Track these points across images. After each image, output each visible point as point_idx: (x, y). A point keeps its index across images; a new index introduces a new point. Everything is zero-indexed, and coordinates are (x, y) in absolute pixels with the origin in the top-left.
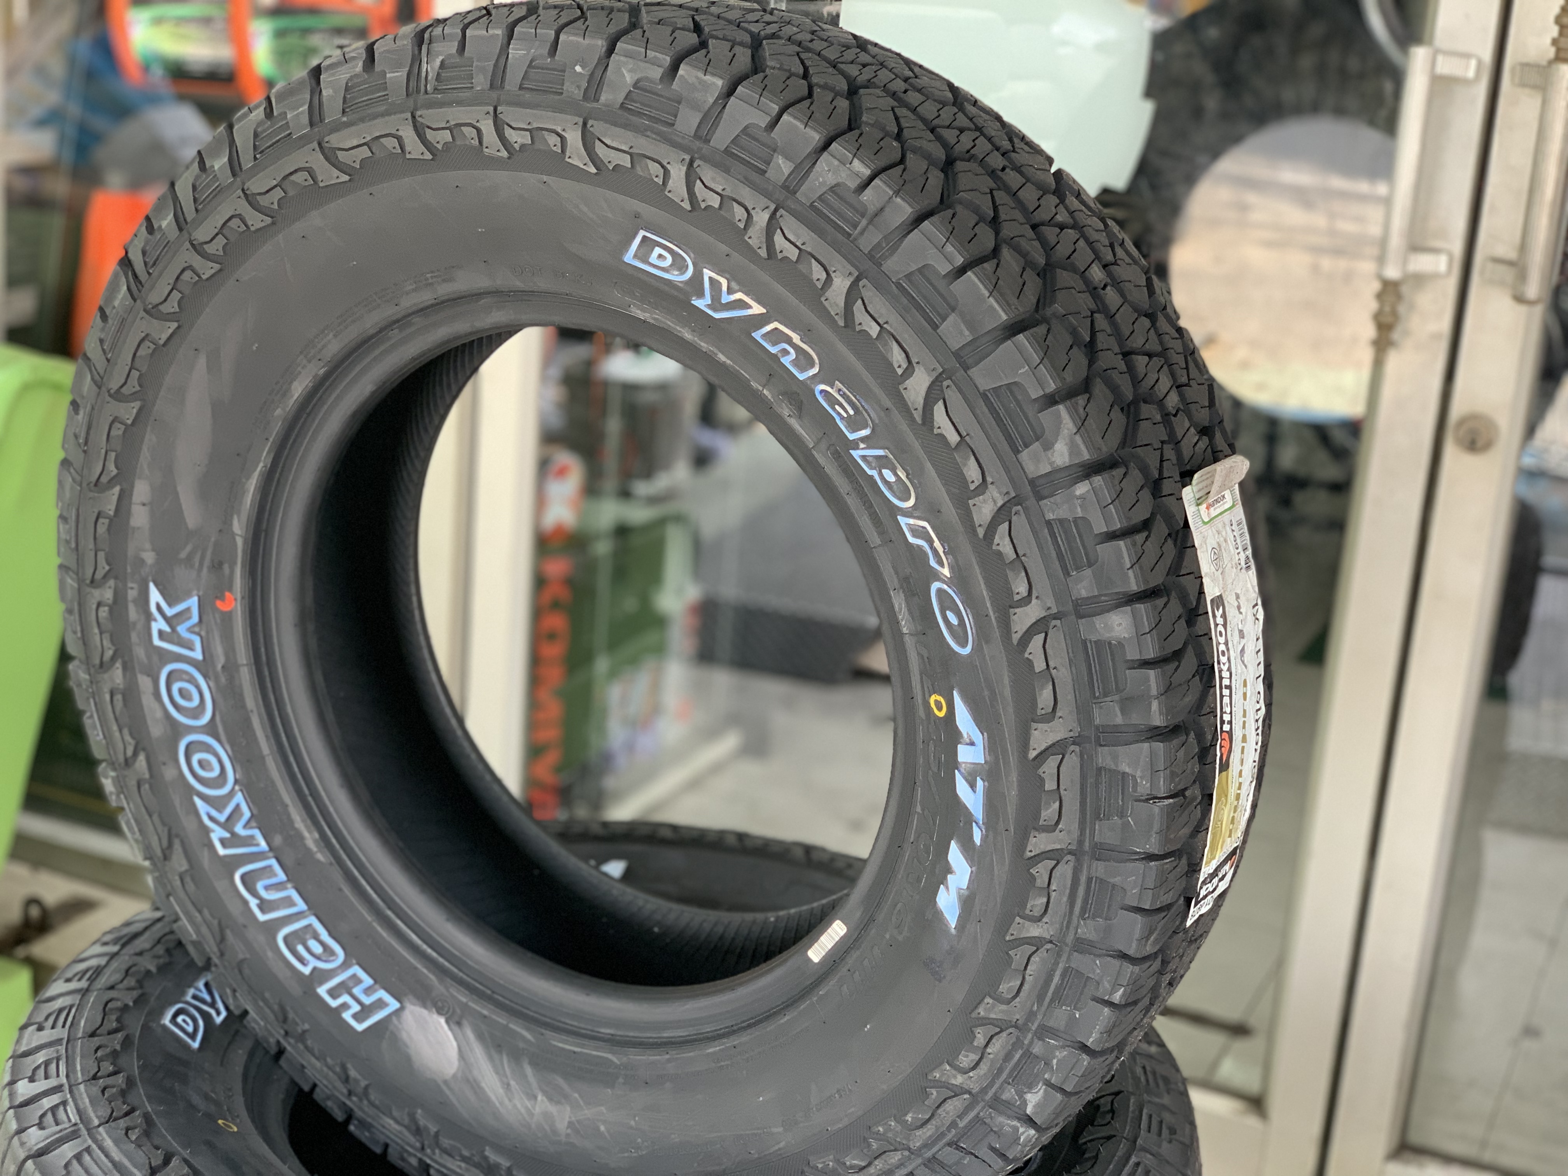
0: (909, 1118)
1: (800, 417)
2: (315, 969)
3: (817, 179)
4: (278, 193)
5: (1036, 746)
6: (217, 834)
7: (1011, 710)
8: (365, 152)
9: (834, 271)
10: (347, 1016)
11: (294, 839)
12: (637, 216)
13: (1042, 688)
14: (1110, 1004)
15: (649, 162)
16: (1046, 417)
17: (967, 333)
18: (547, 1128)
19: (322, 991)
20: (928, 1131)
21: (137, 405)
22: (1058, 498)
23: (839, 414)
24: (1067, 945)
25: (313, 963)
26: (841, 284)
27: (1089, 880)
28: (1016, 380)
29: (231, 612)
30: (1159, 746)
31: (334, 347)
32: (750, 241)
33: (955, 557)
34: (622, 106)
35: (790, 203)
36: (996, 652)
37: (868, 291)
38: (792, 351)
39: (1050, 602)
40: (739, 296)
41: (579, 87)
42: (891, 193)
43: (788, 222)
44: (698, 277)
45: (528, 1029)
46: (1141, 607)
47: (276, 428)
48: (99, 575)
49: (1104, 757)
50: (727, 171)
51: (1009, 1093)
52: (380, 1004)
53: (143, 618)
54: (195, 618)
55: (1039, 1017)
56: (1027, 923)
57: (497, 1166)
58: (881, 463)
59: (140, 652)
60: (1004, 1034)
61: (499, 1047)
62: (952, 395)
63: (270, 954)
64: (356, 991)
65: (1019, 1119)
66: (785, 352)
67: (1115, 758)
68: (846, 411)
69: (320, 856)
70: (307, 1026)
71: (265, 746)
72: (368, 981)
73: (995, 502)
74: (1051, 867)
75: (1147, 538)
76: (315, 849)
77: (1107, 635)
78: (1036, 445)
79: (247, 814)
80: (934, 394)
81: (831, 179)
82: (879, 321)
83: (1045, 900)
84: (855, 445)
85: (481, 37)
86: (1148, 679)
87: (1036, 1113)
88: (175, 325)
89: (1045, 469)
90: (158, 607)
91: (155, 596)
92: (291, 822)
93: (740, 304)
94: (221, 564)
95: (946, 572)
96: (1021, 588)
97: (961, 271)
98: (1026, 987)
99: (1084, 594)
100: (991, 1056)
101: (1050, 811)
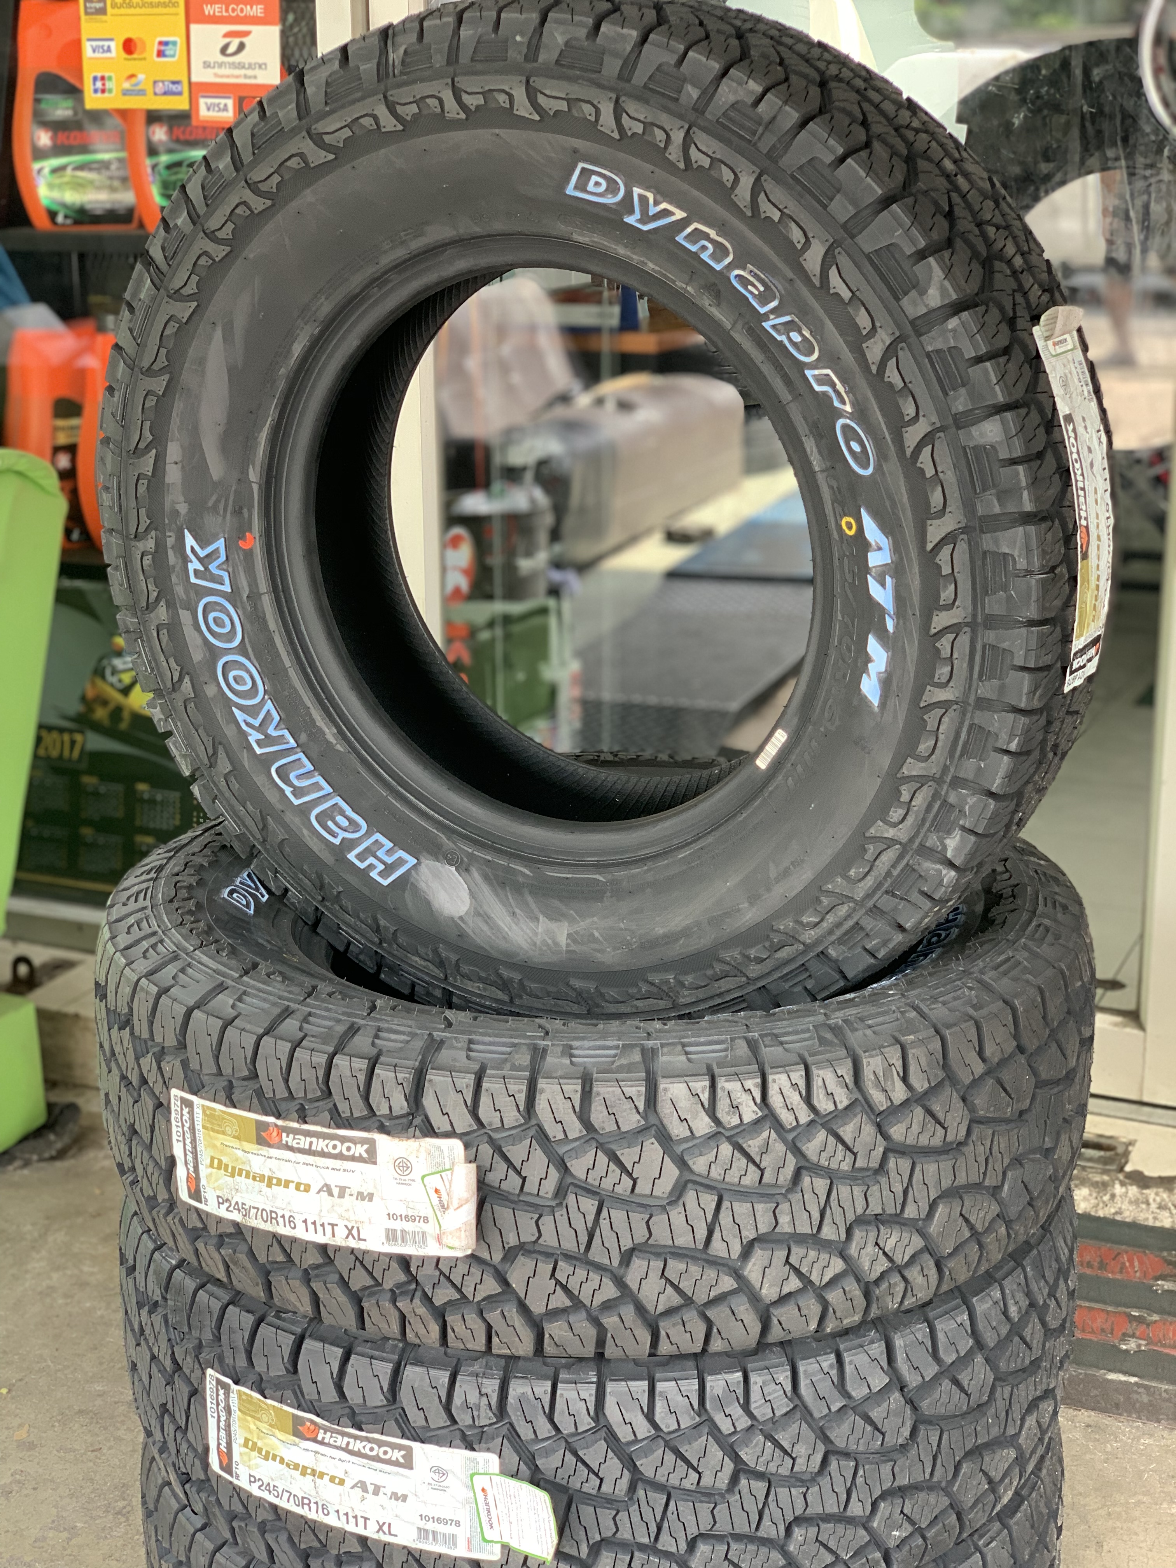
0: (852, 873)
1: (718, 305)
2: (343, 839)
3: (720, 100)
4: (276, 179)
5: (932, 539)
6: (254, 737)
7: (909, 513)
8: (347, 133)
9: (741, 172)
10: (374, 874)
11: (316, 734)
12: (575, 151)
13: (933, 489)
14: (1007, 752)
15: (582, 104)
16: (919, 269)
17: (850, 208)
18: (550, 942)
19: (351, 856)
20: (869, 881)
21: (166, 377)
22: (933, 333)
23: (751, 293)
24: (969, 705)
25: (342, 835)
26: (747, 182)
27: (984, 647)
28: (893, 241)
29: (251, 550)
30: (1032, 529)
31: (326, 308)
32: (670, 157)
33: (854, 395)
34: (557, 62)
35: (700, 122)
36: (893, 466)
37: (768, 184)
38: (710, 246)
39: (934, 419)
40: (664, 206)
41: (520, 53)
42: (780, 103)
43: (700, 137)
44: (629, 194)
45: (525, 866)
46: (1008, 415)
47: (281, 385)
48: (141, 529)
49: (987, 542)
50: (647, 102)
51: (932, 840)
52: (400, 862)
53: (180, 561)
54: (223, 558)
55: (952, 770)
56: (936, 690)
57: (511, 980)
58: (789, 326)
59: (179, 590)
60: (925, 787)
61: (503, 884)
62: (843, 260)
63: (305, 832)
64: (380, 854)
65: (942, 863)
66: (704, 248)
67: (996, 542)
68: (757, 288)
69: (339, 747)
70: (341, 889)
71: (287, 660)
72: (389, 845)
73: (884, 342)
74: (952, 640)
75: (1008, 360)
76: (334, 742)
77: (982, 441)
78: (913, 293)
79: (277, 718)
80: (828, 260)
81: (732, 98)
82: (779, 207)
83: (949, 668)
84: (765, 317)
85: (436, 26)
86: (1018, 474)
87: (954, 856)
88: (195, 304)
89: (922, 311)
90: (192, 548)
91: (190, 541)
92: (313, 721)
93: (666, 213)
94: (241, 508)
95: (848, 408)
96: (909, 410)
97: (842, 160)
98: (939, 744)
99: (961, 409)
100: (915, 809)
101: (947, 592)
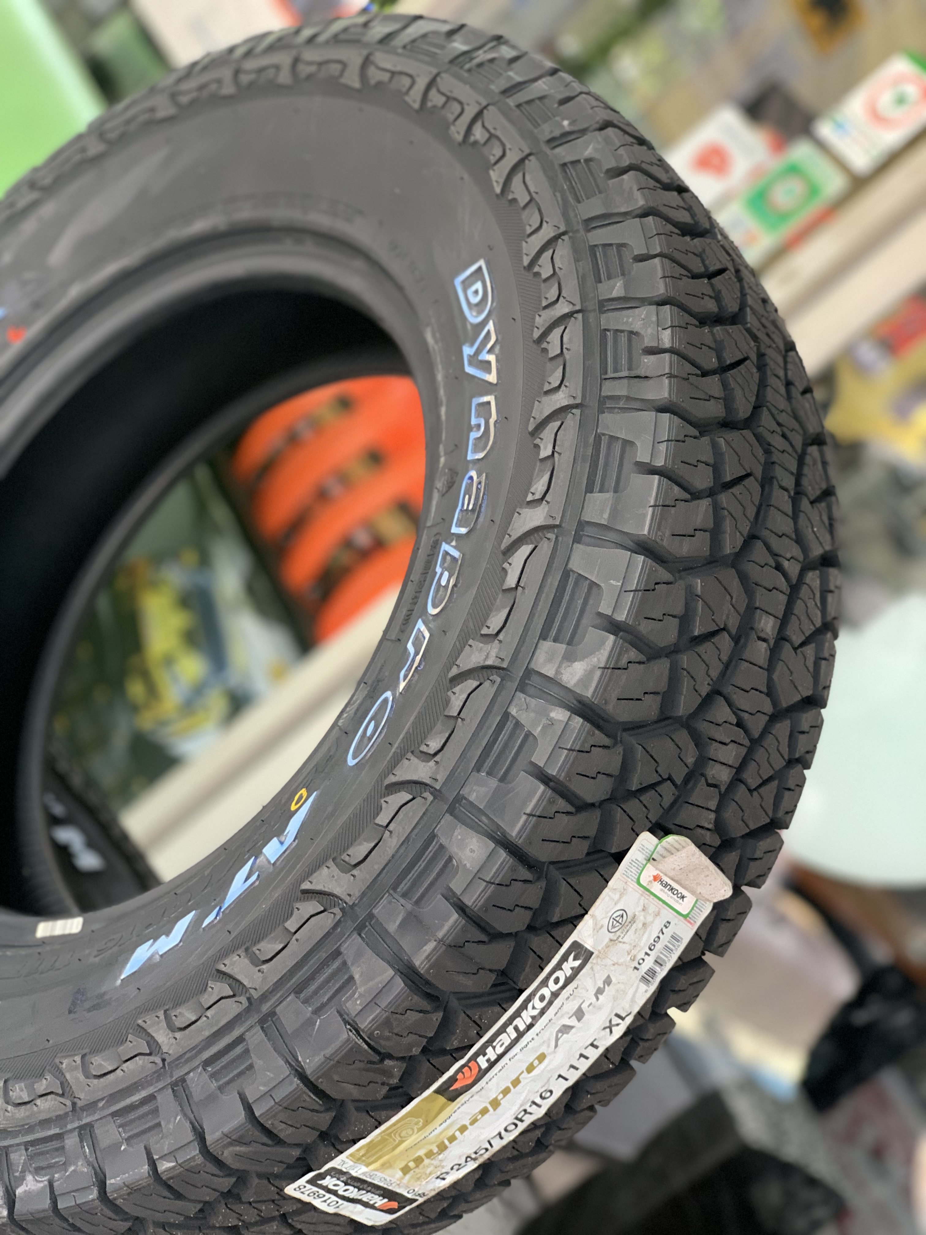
1: (442, 496)
3: (628, 317)
5: (314, 881)
7: (330, 836)
8: (386, 77)
9: (566, 386)
12: (491, 247)
13: (367, 840)
14: (153, 1164)
15: (537, 213)
16: (593, 634)
17: (606, 516)
21: (104, 148)
22: (533, 702)
23: (463, 504)
24: (171, 1077)
26: (561, 399)
27: (240, 1039)
28: (602, 585)
29: (10, 344)
30: (399, 984)
32: (537, 318)
33: (419, 680)
34: (564, 165)
35: (592, 317)
38: (482, 429)
39: (441, 777)
40: (492, 358)
41: (552, 133)
42: (667, 372)
43: (575, 327)
44: (482, 325)
46: (503, 855)
49: (351, 946)
50: (577, 259)
51: (18, 1160)
55: (97, 1116)
56: (164, 1024)
58: (450, 564)
60: (61, 1101)
62: (545, 548)
66: (478, 428)
67: (359, 955)
68: (468, 505)
74: (224, 995)
75: (568, 813)
77: (453, 849)
78: (562, 648)
80: (534, 535)
81: (637, 326)
82: (556, 447)
83: (194, 1018)
84: (450, 539)
86: (446, 919)
87: (21, 1199)
88: (174, 113)
89: (549, 670)
93: (486, 366)
94: (39, 306)
95: (402, 686)
96: (433, 743)
97: (653, 471)
98: (111, 1077)
99: (472, 798)
100: (35, 1108)
101: (270, 946)
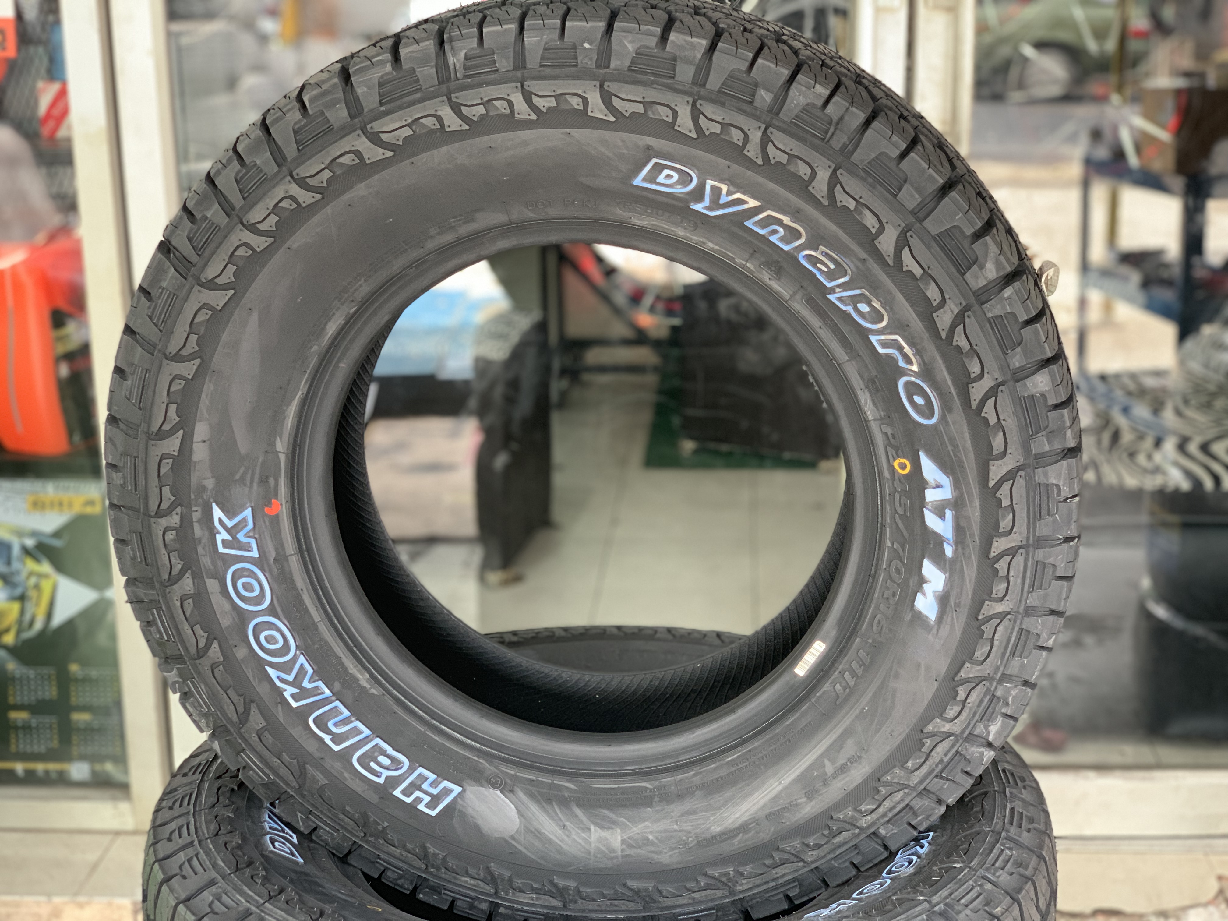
0: (910, 764)
1: (779, 279)
2: (387, 777)
3: (792, 102)
4: (327, 174)
5: (994, 477)
6: (289, 692)
7: (972, 455)
8: (407, 132)
9: (817, 167)
10: (421, 807)
11: (349, 682)
12: (649, 148)
13: (995, 435)
14: (1047, 648)
15: (658, 107)
16: (977, 246)
17: (917, 196)
18: (603, 848)
19: (397, 793)
20: (924, 770)
21: (197, 361)
22: (993, 302)
23: (820, 270)
24: (1020, 613)
25: (386, 773)
26: (823, 176)
27: (1035, 564)
28: (955, 224)
29: (277, 516)
30: (1073, 461)
31: (364, 289)
32: (748, 154)
33: (922, 357)
34: (629, 69)
35: (775, 122)
36: (958, 417)
37: (843, 176)
38: (781, 230)
39: (997, 374)
40: (738, 195)
41: (591, 59)
42: (847, 104)
43: (777, 136)
44: (701, 187)
45: (570, 782)
46: (1054, 367)
47: (313, 361)
48: (165, 506)
49: (1039, 476)
50: (723, 105)
51: (980, 729)
52: (447, 792)
53: (207, 534)
54: (250, 525)
55: (1002, 669)
56: (994, 604)
57: (566, 888)
58: (854, 301)
59: (206, 561)
60: (979, 687)
61: (549, 801)
62: (914, 241)
63: (346, 775)
64: (425, 786)
65: (983, 746)
66: (775, 232)
67: (1046, 475)
68: (827, 266)
69: (373, 691)
70: (386, 824)
71: (316, 615)
72: (432, 777)
73: (952, 311)
74: (1009, 561)
75: (1047, 320)
76: (368, 686)
77: (1034, 391)
78: (975, 268)
79: (310, 671)
80: (902, 242)
81: (802, 101)
82: (855, 197)
83: (1006, 585)
84: (832, 290)
85: (497, 32)
86: (1062, 416)
87: (995, 739)
88: (233, 292)
89: (982, 283)
90: (220, 521)
91: (217, 513)
92: (345, 669)
93: (739, 202)
94: (267, 477)
95: (915, 368)
96: (975, 368)
97: (906, 153)
98: (994, 649)
99: (1017, 365)
100: (970, 705)
101: (1007, 520)
